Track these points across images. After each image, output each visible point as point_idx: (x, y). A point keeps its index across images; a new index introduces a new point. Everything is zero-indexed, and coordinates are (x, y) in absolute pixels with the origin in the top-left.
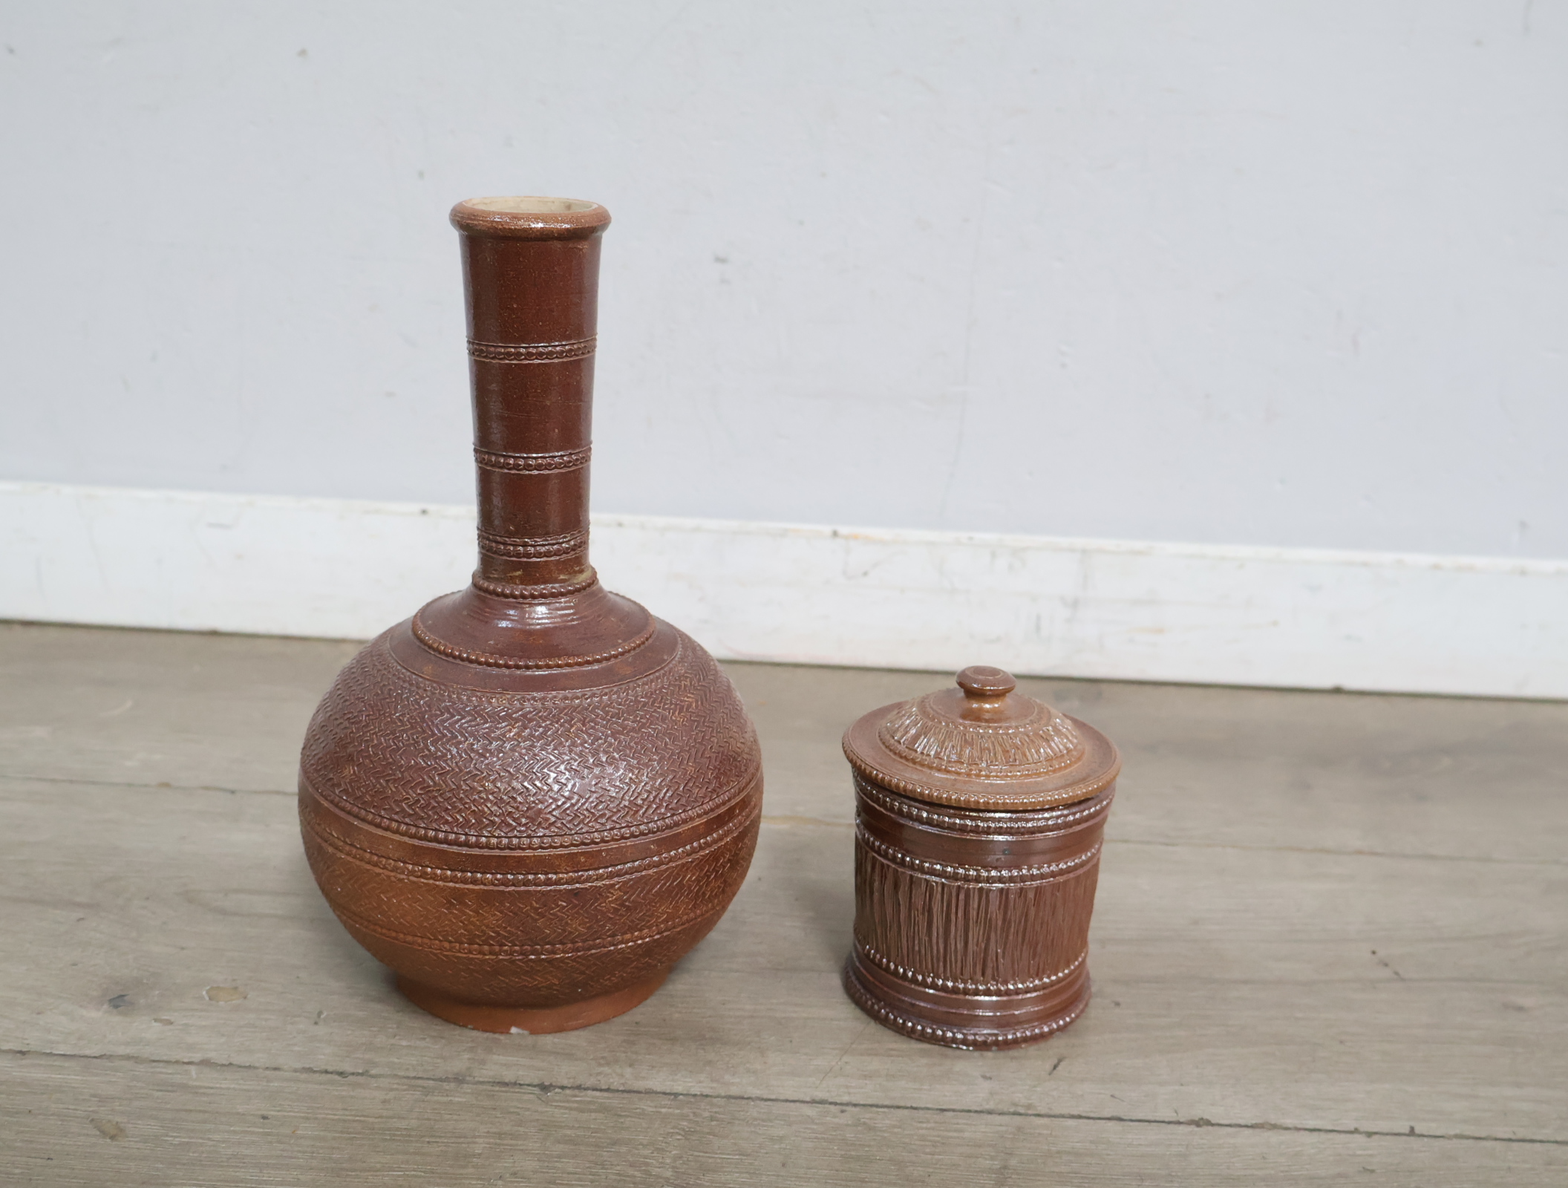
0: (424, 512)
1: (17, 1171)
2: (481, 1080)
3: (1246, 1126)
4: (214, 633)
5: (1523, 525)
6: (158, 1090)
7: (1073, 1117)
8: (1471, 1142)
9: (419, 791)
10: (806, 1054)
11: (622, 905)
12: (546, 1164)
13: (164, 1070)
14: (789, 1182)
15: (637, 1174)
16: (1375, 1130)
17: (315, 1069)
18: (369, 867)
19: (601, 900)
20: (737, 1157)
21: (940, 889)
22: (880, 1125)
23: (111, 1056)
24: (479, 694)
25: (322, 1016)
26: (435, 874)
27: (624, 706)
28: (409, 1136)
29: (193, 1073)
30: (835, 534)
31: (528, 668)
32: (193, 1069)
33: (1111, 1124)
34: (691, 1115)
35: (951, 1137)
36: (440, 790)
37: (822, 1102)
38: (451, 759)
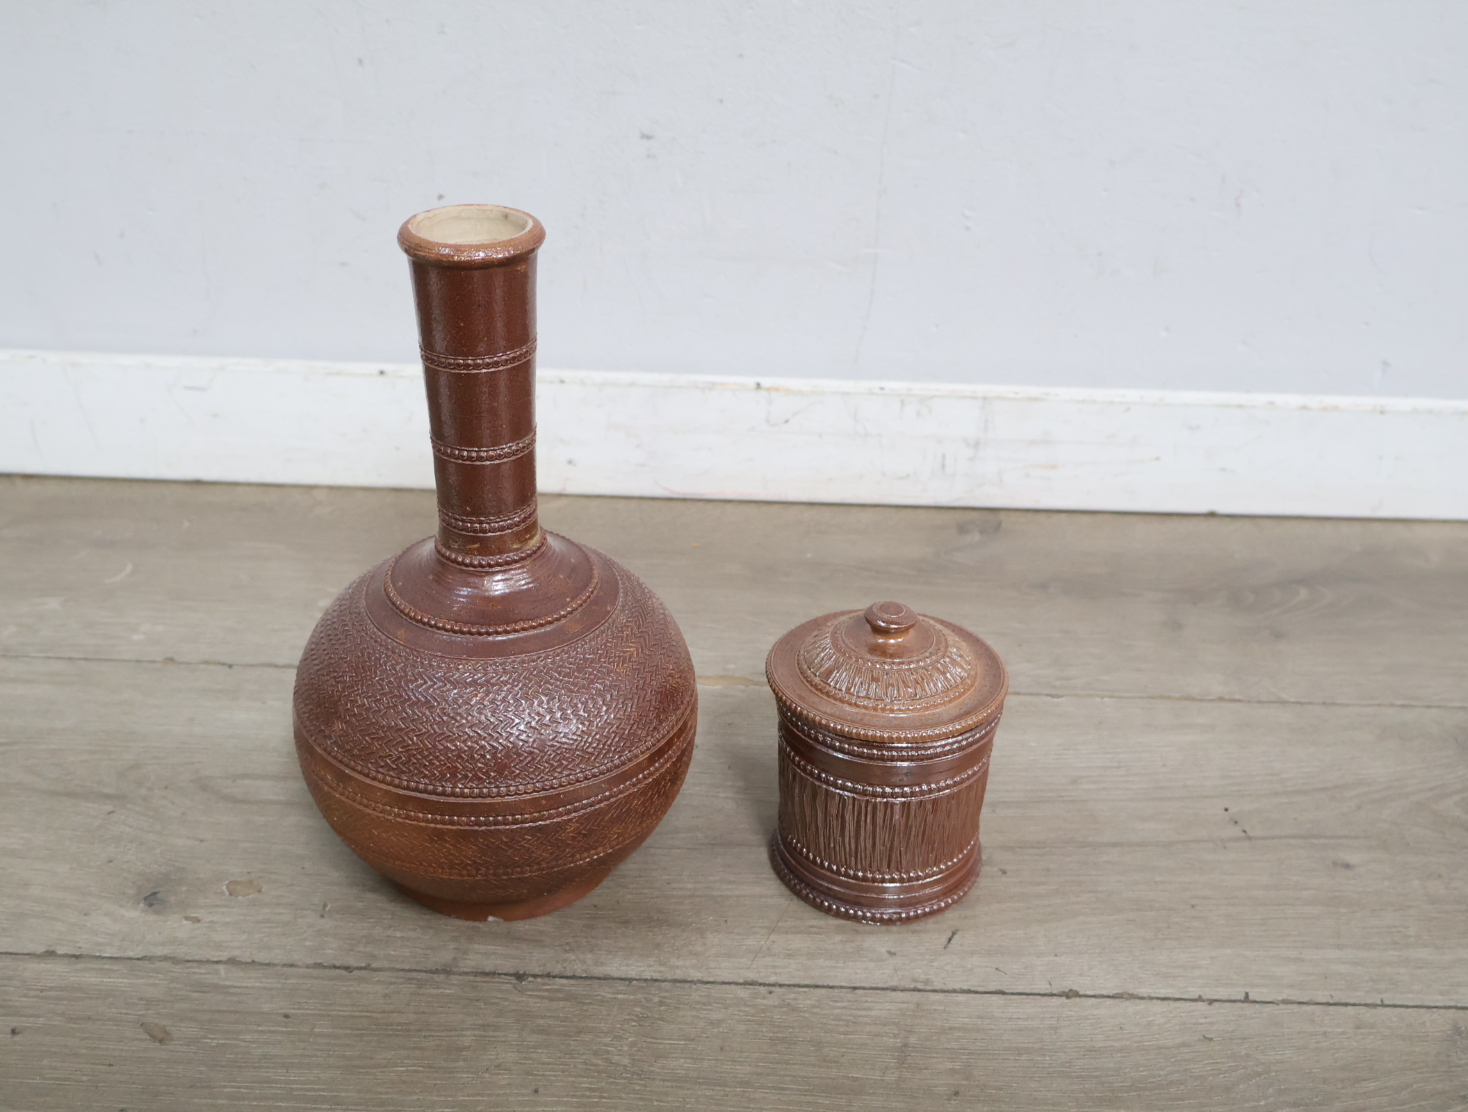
0: (382, 373)
1: (85, 1078)
2: (466, 970)
3: (1109, 997)
4: (198, 483)
5: (1385, 364)
6: (194, 992)
7: (963, 992)
8: (1295, 1006)
9: (400, 750)
10: (739, 934)
11: (579, 833)
12: (524, 1055)
13: (197, 970)
14: (725, 1067)
15: (600, 1062)
16: (1216, 997)
17: (325, 964)
18: (361, 807)
19: (561, 832)
20: (683, 1042)
21: (851, 801)
22: (802, 1006)
23: (152, 957)
24: (447, 660)
25: (327, 909)
26: (419, 817)
27: (574, 665)
28: (408, 1030)
29: (222, 972)
30: (758, 385)
31: (489, 634)
32: (221, 968)
33: (994, 998)
34: (643, 1000)
35: (861, 1016)
36: (418, 749)
37: (753, 983)
38: (426, 722)
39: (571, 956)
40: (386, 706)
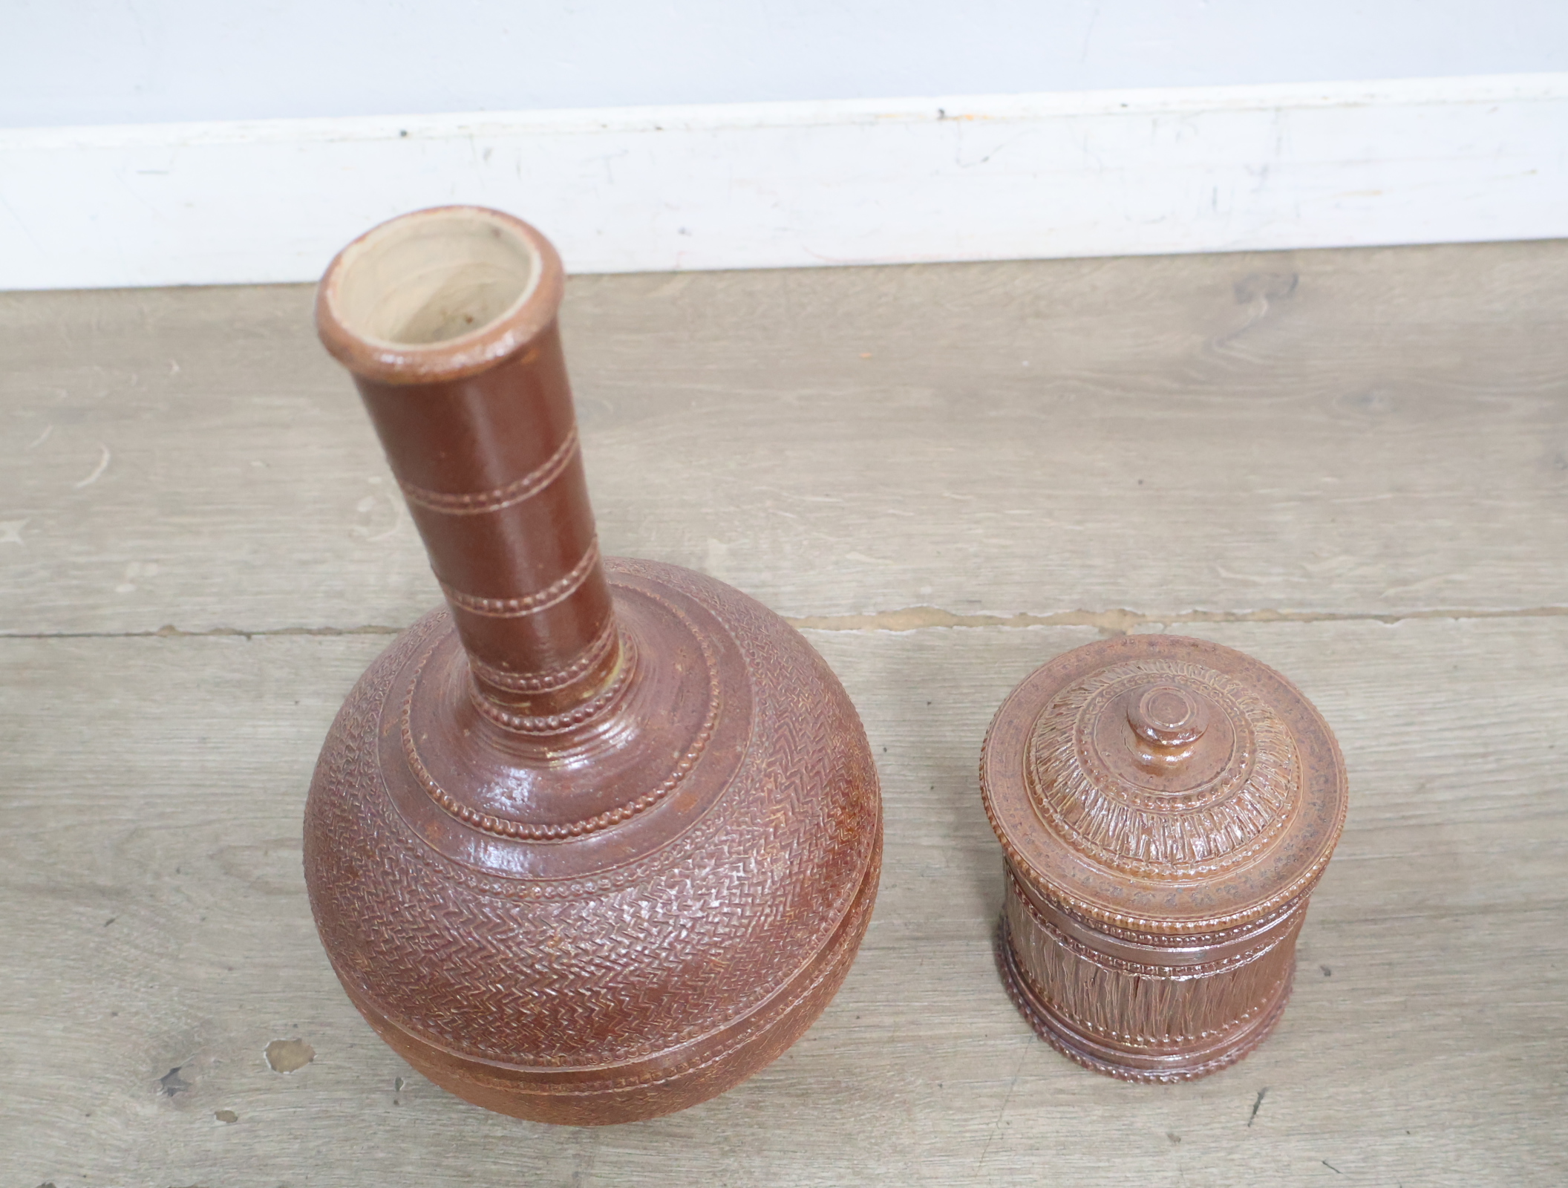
0: (403, 133)
25: (401, 1089)
36: (478, 1012)
38: (484, 977)
39: (731, 1162)
40: (423, 948)
